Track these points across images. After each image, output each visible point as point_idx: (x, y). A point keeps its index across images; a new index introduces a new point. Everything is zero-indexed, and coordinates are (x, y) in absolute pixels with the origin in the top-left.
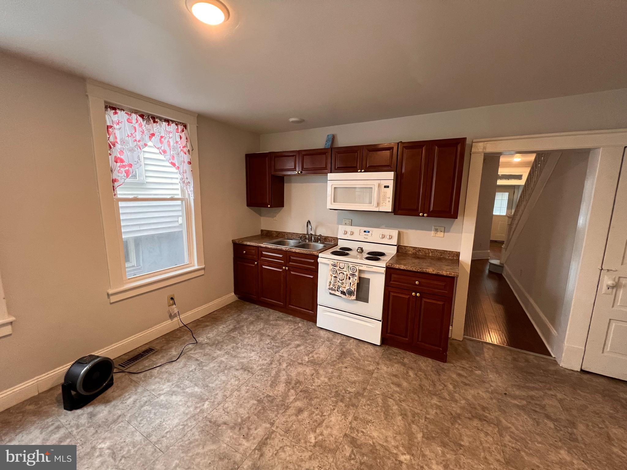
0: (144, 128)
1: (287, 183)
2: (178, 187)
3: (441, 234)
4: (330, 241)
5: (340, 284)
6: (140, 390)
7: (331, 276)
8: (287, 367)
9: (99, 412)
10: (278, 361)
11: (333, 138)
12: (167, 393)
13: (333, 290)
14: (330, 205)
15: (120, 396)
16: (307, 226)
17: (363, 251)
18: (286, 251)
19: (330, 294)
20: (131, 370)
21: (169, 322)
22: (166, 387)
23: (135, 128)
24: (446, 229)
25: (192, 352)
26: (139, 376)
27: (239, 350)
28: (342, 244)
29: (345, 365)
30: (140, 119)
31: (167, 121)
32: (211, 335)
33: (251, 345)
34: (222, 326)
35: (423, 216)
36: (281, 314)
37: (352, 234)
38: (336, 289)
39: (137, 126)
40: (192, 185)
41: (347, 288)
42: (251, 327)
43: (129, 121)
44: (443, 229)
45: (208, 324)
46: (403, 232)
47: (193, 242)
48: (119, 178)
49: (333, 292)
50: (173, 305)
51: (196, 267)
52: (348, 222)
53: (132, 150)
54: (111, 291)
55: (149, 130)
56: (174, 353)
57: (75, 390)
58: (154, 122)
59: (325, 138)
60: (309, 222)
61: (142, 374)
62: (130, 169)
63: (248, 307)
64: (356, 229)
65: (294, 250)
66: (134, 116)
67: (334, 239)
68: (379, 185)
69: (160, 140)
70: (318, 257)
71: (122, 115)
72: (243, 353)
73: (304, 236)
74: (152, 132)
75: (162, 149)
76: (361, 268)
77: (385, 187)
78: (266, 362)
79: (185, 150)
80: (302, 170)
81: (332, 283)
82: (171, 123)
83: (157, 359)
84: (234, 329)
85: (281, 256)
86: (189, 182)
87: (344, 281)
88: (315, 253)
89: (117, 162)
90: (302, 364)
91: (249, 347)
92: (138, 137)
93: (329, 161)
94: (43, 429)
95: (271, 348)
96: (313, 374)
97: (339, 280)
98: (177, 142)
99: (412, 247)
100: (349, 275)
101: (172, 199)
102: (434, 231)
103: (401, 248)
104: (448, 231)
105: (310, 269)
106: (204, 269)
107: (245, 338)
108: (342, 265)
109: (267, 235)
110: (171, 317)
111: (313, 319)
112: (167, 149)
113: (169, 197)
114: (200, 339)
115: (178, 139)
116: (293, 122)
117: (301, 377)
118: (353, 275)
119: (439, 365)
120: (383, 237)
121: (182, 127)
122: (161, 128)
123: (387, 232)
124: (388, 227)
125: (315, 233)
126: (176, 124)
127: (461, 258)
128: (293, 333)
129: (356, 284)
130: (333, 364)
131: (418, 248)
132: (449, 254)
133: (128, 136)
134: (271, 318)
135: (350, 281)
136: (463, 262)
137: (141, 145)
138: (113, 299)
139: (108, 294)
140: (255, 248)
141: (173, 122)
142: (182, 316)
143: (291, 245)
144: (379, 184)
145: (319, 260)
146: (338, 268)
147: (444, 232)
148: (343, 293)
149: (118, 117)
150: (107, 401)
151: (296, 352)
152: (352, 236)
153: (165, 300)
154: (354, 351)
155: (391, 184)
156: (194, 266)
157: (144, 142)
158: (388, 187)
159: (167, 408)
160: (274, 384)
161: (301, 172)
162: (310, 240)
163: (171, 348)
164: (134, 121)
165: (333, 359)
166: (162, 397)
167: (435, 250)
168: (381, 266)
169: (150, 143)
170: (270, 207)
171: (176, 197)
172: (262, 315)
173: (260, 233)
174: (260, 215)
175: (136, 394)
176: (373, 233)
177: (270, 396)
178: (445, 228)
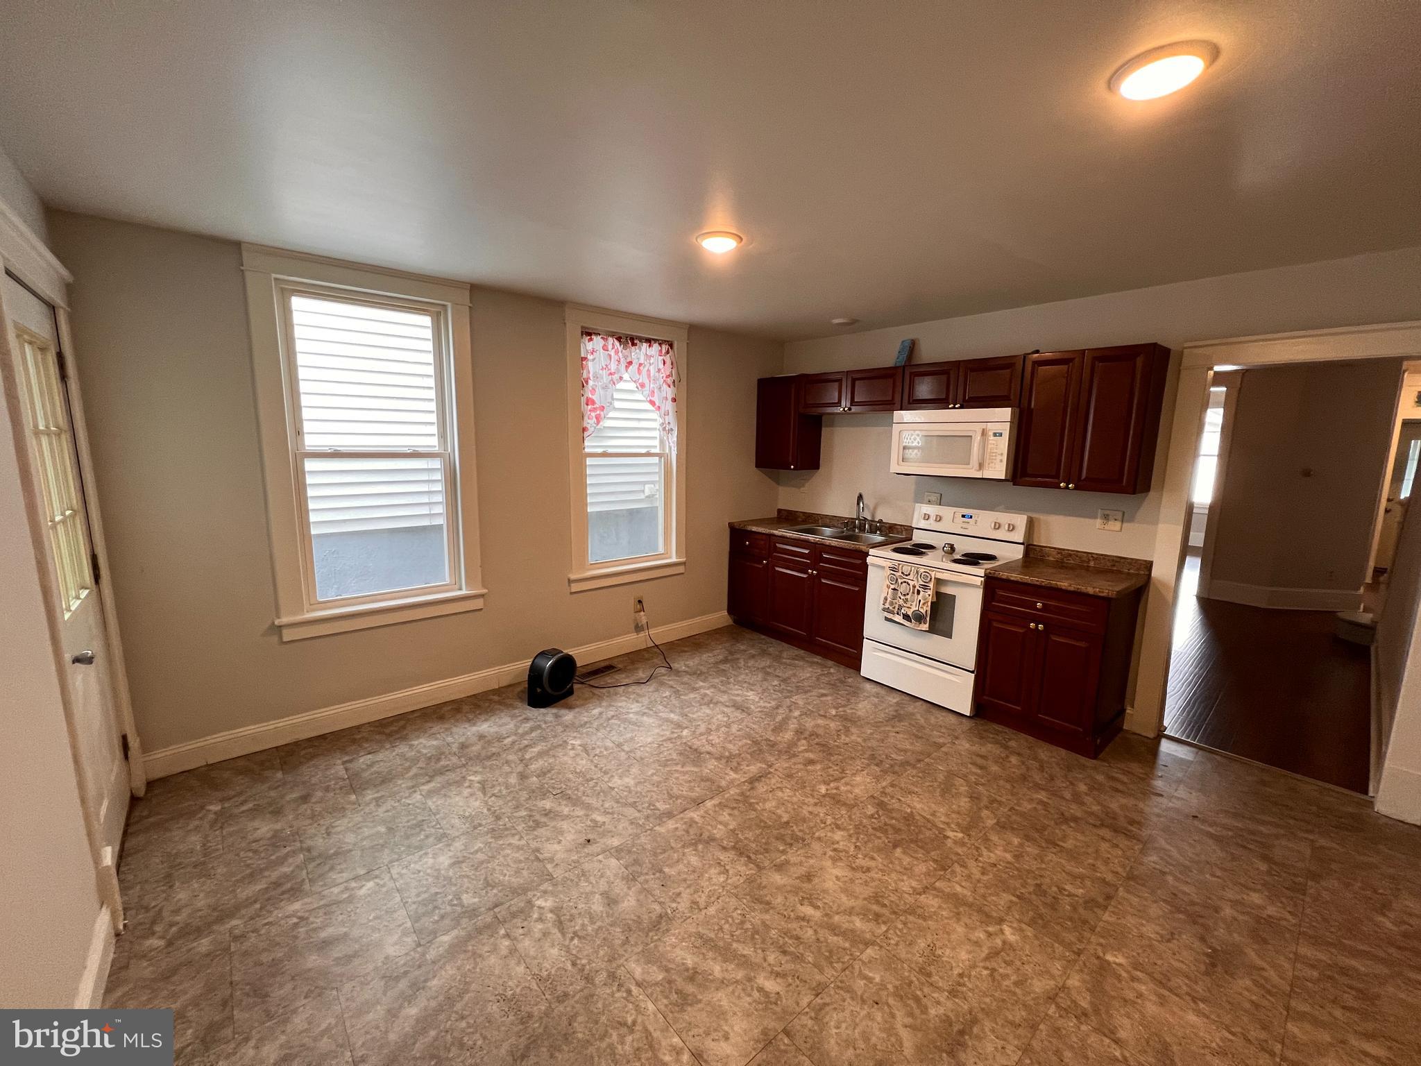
0: (620, 354)
1: (827, 426)
2: (656, 434)
3: (1117, 525)
4: (898, 533)
5: (901, 602)
6: (604, 704)
7: (888, 587)
8: (800, 715)
9: (565, 716)
10: (789, 707)
11: (912, 347)
12: (637, 713)
13: (890, 611)
14: (895, 468)
15: (583, 705)
16: (858, 504)
17: (954, 551)
18: (816, 543)
19: (887, 619)
20: (592, 683)
21: (633, 636)
22: (635, 707)
23: (610, 356)
24: (1126, 515)
25: (666, 678)
26: (601, 690)
27: (731, 686)
28: (918, 537)
29: (897, 729)
30: (617, 343)
31: (649, 341)
32: (691, 663)
33: (749, 684)
34: (707, 654)
35: (1067, 488)
36: (803, 651)
37: (939, 519)
38: (896, 610)
39: (612, 353)
40: (675, 433)
41: (914, 608)
42: (751, 663)
43: (605, 348)
44: (1119, 515)
45: (686, 649)
46: (1039, 520)
47: (671, 521)
48: (588, 426)
49: (890, 616)
50: (640, 611)
51: (674, 559)
52: (934, 497)
53: (605, 388)
54: (573, 577)
55: (626, 357)
56: (641, 675)
57: (542, 687)
58: (634, 344)
59: (898, 346)
60: (860, 497)
61: (604, 690)
62: (602, 413)
63: (748, 636)
64: (947, 512)
65: (827, 542)
66: (611, 340)
67: (906, 530)
68: (984, 433)
69: (639, 369)
70: (867, 554)
71: (598, 341)
72: (737, 690)
73: (852, 522)
74: (629, 360)
75: (640, 381)
76: (940, 576)
77: (995, 435)
78: (769, 705)
79: (670, 381)
80: (851, 405)
81: (889, 599)
82: (653, 342)
83: (622, 678)
84: (725, 661)
85: (807, 552)
86: (672, 430)
87: (908, 597)
88: (864, 548)
89: (587, 405)
90: (825, 716)
91: (745, 685)
92: (613, 367)
93: (899, 389)
94: (513, 717)
95: (779, 691)
96: (841, 730)
97: (900, 595)
98: (659, 370)
99: (1055, 548)
100: (917, 587)
101: (648, 454)
102: (1101, 518)
103: (1034, 549)
104: (1131, 520)
105: (853, 575)
106: (684, 563)
107: (741, 674)
108: (906, 569)
109: (787, 518)
110: (638, 628)
111: (854, 662)
112: (646, 381)
113: (644, 451)
114: (675, 666)
115: (661, 366)
116: (838, 324)
117: (822, 729)
118: (925, 587)
119: (1077, 760)
120: (997, 526)
121: (667, 346)
122: (643, 353)
123: (1005, 518)
124: (1010, 508)
125: (873, 516)
126: (660, 344)
127: (1155, 573)
128: (818, 679)
129: (929, 604)
130: (877, 725)
131: (1068, 550)
132: (1130, 564)
133: (602, 369)
134: (785, 655)
135: (920, 597)
136: (1159, 581)
137: (615, 378)
138: (575, 588)
139: (569, 580)
140: (764, 536)
141: (655, 340)
142: (652, 632)
143: (827, 535)
144: (983, 430)
145: (869, 560)
146: (900, 574)
147: (1122, 522)
148: (906, 617)
149: (593, 344)
150: (570, 707)
151: (818, 702)
152: (939, 523)
153: (632, 603)
154: (918, 716)
155: (1006, 429)
156: (670, 558)
157: (619, 375)
158: (1001, 435)
159: (639, 726)
160: (778, 729)
161: (850, 409)
162: (862, 529)
163: (637, 669)
164: (610, 347)
165: (877, 720)
166: (631, 715)
167: (1102, 555)
168: (976, 574)
169: (626, 376)
170: (794, 469)
171: (653, 451)
172: (771, 649)
173: (775, 515)
174: (778, 483)
175: (601, 707)
176: (979, 520)
177: (770, 740)
178: (1124, 513)
